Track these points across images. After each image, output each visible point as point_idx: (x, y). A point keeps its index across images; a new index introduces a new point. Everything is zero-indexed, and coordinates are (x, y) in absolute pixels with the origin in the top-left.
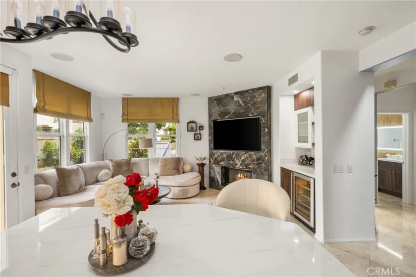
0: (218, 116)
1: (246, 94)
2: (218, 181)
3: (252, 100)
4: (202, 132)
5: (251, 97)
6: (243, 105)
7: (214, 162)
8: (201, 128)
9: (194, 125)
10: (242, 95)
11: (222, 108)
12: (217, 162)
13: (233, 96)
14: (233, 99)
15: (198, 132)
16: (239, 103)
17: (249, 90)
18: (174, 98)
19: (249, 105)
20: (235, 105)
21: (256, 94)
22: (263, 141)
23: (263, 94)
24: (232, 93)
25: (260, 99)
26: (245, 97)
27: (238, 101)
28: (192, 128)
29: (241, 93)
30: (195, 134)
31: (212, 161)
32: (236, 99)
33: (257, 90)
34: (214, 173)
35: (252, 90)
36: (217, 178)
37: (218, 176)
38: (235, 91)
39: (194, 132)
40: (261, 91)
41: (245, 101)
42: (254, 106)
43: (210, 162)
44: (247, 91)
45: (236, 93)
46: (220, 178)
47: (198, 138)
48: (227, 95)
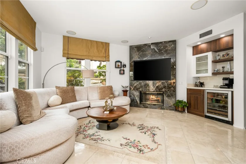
0: (138, 58)
1: (160, 45)
2: (137, 102)
3: (164, 49)
4: (125, 69)
5: (164, 47)
6: (157, 51)
7: (134, 89)
8: (125, 66)
9: (119, 64)
10: (157, 45)
11: (141, 53)
12: (136, 89)
13: (150, 45)
14: (150, 47)
15: (122, 69)
16: (155, 50)
17: (163, 42)
18: (107, 43)
19: (163, 51)
20: (151, 52)
21: (168, 45)
22: (172, 74)
23: (173, 45)
24: (150, 44)
25: (170, 48)
26: (159, 46)
27: (154, 49)
28: (119, 66)
29: (156, 44)
30: (120, 70)
31: (133, 89)
32: (152, 47)
33: (168, 42)
34: (134, 96)
35: (164, 42)
36: (136, 100)
37: (137, 98)
38: (152, 42)
39: (120, 69)
40: (171, 43)
41: (159, 49)
42: (166, 52)
43: (130, 89)
44: (161, 43)
45: (152, 44)
46: (139, 99)
47: (122, 73)
48: (145, 45)
